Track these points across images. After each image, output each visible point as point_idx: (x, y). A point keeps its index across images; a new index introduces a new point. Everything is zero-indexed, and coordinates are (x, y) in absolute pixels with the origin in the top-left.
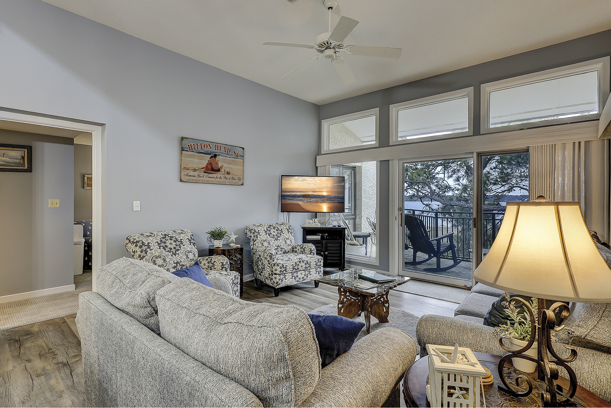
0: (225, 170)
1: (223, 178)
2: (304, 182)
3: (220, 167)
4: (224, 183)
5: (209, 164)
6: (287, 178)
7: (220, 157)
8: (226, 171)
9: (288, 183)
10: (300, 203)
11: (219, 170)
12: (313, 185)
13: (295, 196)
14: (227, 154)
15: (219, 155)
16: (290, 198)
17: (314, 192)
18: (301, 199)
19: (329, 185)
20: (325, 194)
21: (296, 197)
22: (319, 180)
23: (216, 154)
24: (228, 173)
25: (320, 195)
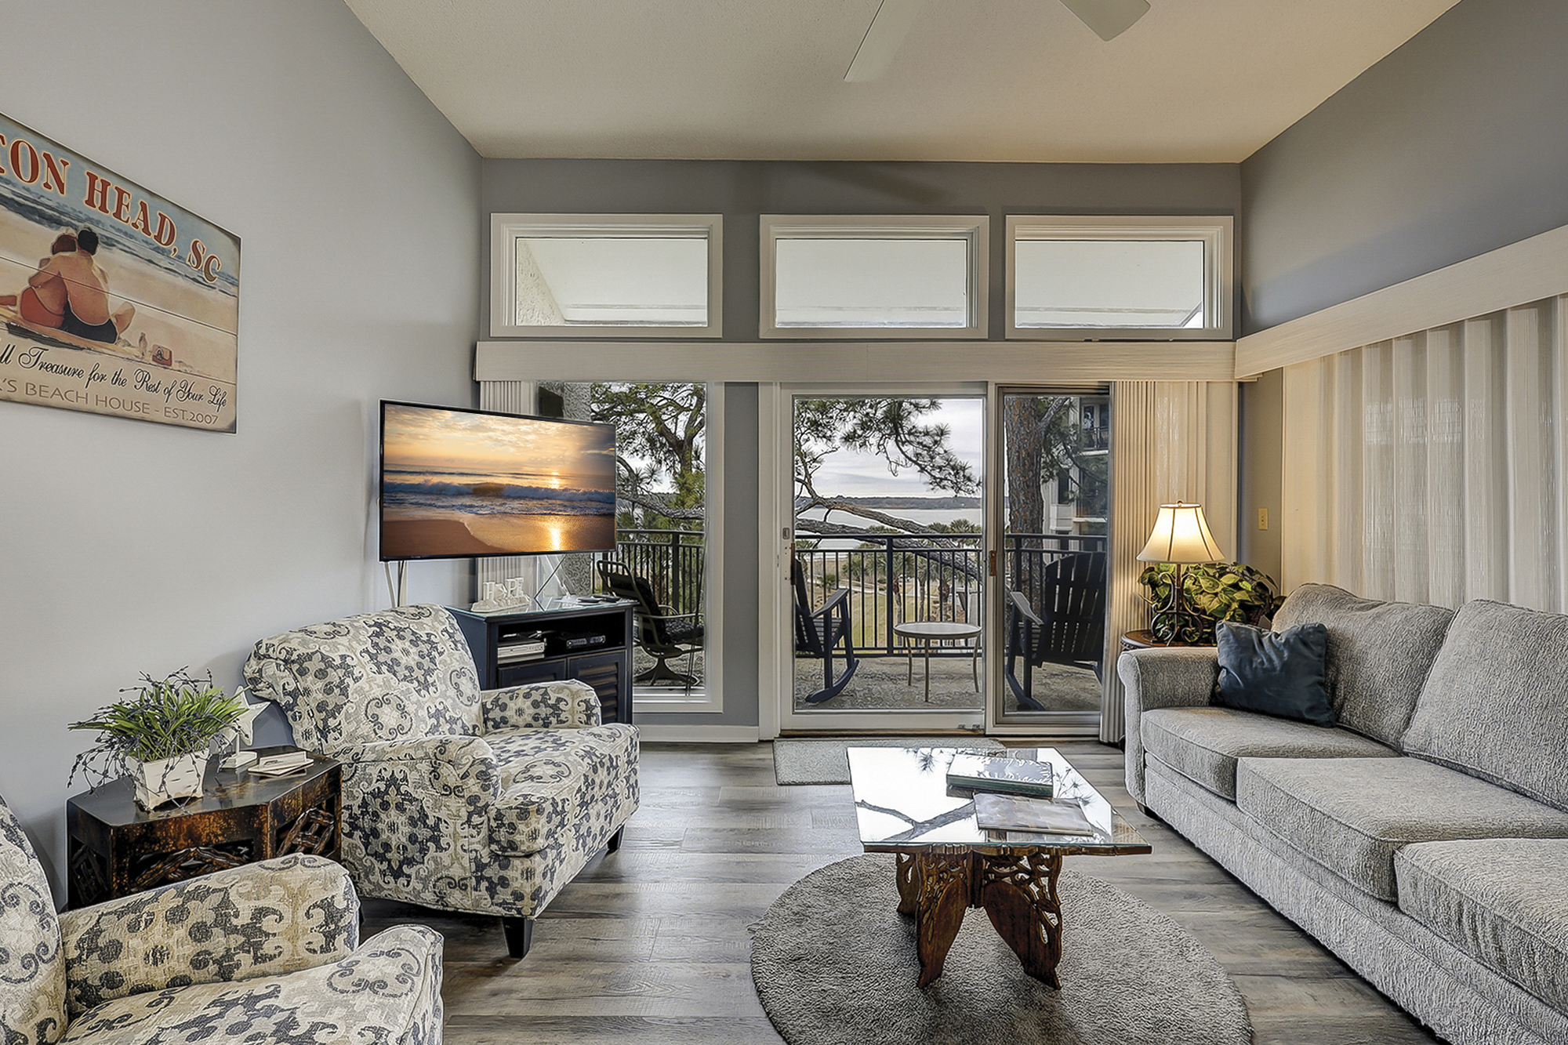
0: (142, 338)
1: (131, 382)
2: (481, 435)
3: (117, 317)
4: (140, 415)
5: (45, 284)
6: (407, 415)
7: (117, 256)
8: (150, 347)
9: (415, 436)
10: (465, 518)
11: (106, 332)
12: (512, 450)
13: (442, 491)
14: (157, 249)
15: (110, 243)
16: (421, 499)
17: (516, 475)
18: (467, 501)
19: (567, 454)
20: (555, 484)
21: (446, 495)
22: (535, 432)
23: (95, 229)
24: (162, 359)
25: (537, 489)
